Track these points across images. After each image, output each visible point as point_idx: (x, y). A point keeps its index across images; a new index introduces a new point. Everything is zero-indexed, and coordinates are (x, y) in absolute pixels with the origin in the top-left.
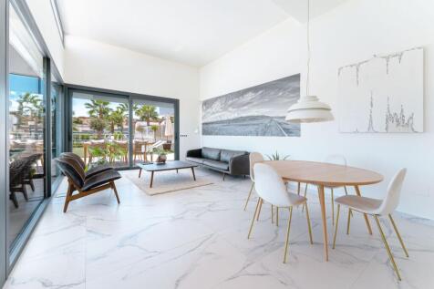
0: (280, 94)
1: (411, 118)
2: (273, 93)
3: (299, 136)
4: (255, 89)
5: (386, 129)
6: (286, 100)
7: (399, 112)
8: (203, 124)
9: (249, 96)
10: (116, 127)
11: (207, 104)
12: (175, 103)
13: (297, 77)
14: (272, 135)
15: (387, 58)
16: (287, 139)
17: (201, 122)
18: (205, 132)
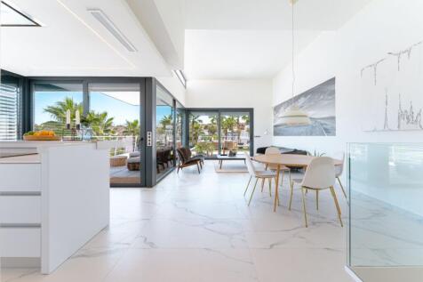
0: (322, 97)
1: (419, 114)
2: (316, 97)
3: (334, 135)
4: (305, 94)
5: (399, 126)
6: (326, 102)
7: (409, 110)
8: (275, 126)
9: (302, 100)
10: (228, 131)
11: (277, 109)
12: (251, 111)
13: (332, 81)
14: (317, 135)
15: (399, 55)
16: (326, 138)
17: (273, 125)
18: (276, 134)
